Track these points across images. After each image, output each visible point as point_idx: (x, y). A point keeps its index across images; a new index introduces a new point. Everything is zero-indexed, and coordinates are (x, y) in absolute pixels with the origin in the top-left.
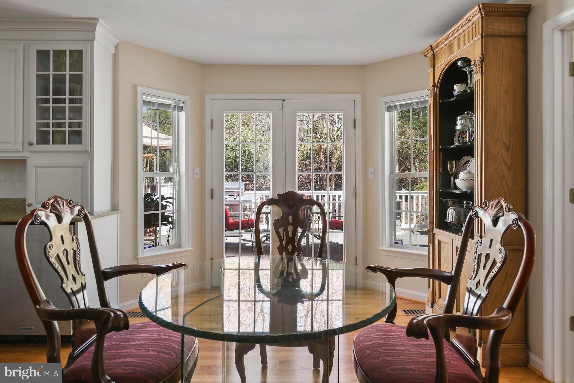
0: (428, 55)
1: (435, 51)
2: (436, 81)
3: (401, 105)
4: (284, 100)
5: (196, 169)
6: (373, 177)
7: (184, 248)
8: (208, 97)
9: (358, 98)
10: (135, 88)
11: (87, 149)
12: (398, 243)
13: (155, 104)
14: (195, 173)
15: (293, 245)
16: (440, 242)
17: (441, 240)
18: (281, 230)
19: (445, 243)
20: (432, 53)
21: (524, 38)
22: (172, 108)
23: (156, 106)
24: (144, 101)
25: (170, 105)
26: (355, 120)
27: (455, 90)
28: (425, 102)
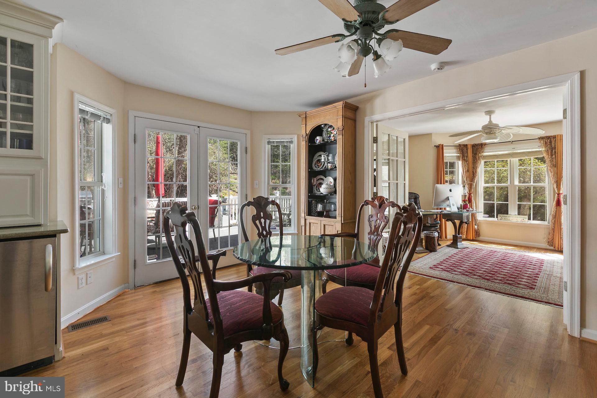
0: (302, 117)
1: (307, 116)
2: (308, 133)
3: (277, 141)
4: (199, 127)
5: (120, 179)
6: (258, 187)
7: (110, 254)
8: (132, 114)
9: (248, 132)
10: (72, 94)
11: (41, 156)
12: (273, 229)
13: (88, 113)
14: (120, 183)
15: (266, 231)
16: (310, 223)
17: (310, 222)
18: (257, 222)
19: (313, 223)
20: (305, 116)
21: (355, 121)
22: (102, 119)
23: (89, 115)
24: (80, 109)
25: (101, 116)
26: (246, 148)
27: (318, 139)
28: (291, 142)
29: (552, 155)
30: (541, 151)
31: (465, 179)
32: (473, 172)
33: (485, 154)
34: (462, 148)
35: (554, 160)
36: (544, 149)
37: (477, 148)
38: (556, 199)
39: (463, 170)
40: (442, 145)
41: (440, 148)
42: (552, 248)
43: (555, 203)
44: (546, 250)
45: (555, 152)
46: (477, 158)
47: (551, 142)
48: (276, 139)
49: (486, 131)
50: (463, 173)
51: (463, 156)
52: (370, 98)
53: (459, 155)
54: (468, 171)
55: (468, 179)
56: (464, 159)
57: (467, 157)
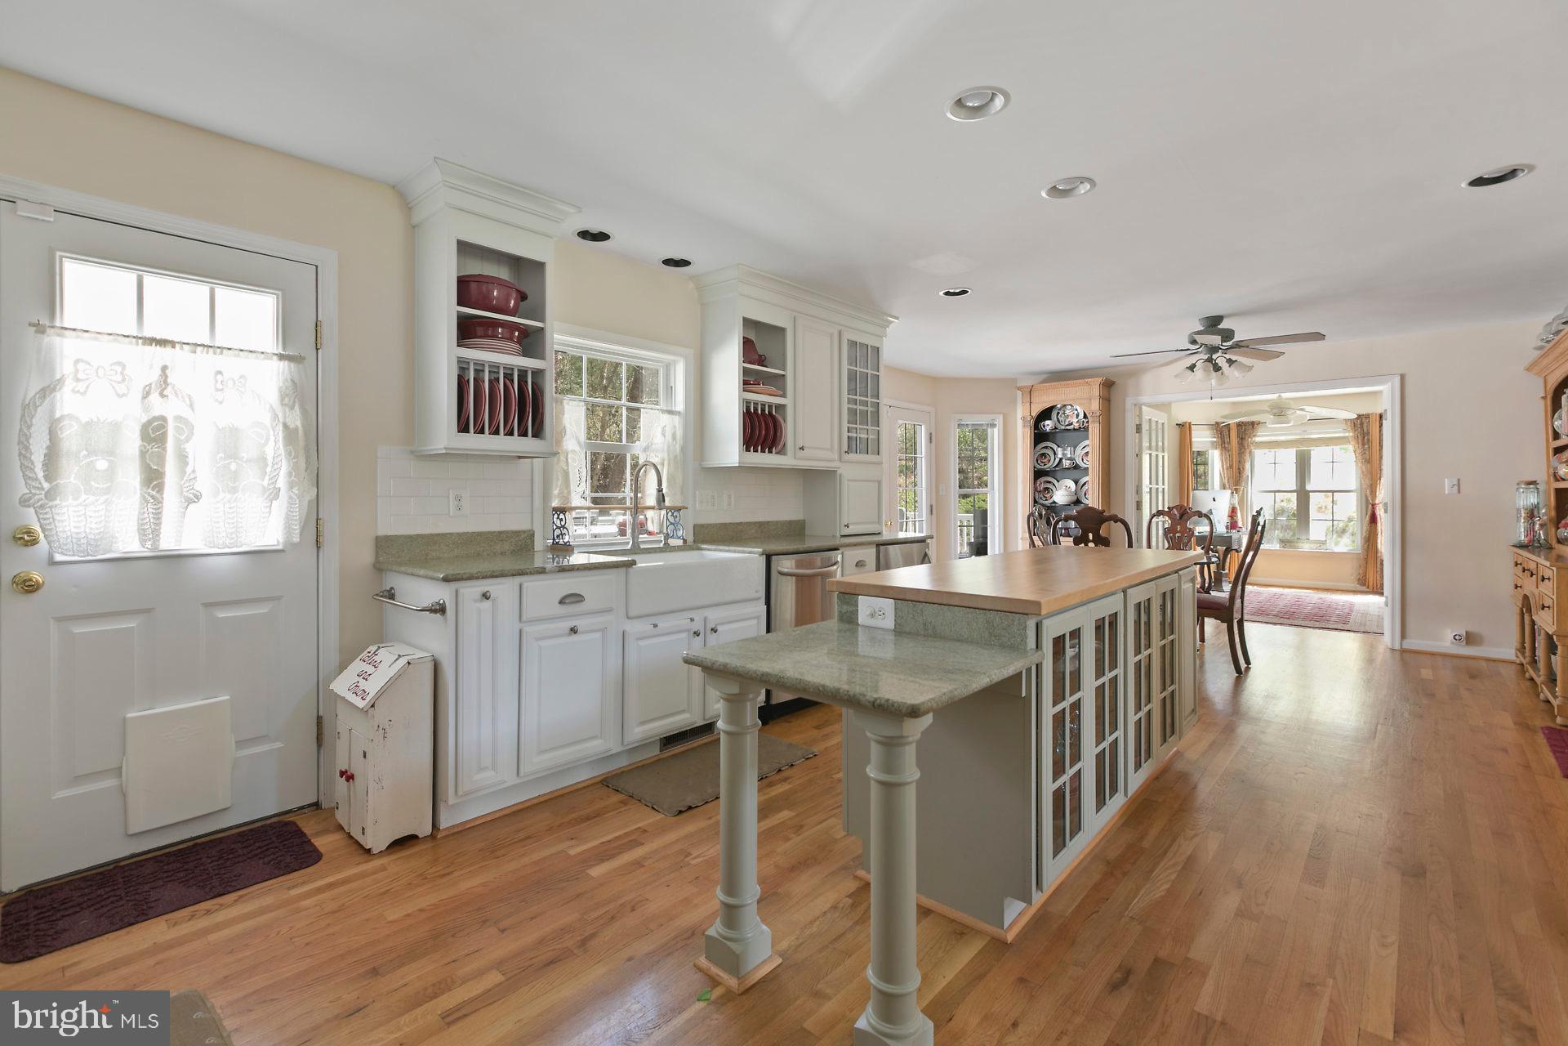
0: (1023, 390)
1: (1033, 390)
2: (1029, 416)
3: (972, 424)
9: (932, 410)
20: (1029, 390)
27: (1048, 425)
28: (993, 426)
29: (1363, 445)
30: (1347, 437)
31: (1226, 482)
32: (1239, 469)
33: (1257, 439)
34: (1221, 431)
35: (1367, 452)
36: (1351, 434)
37: (1246, 429)
38: (1369, 514)
39: (1223, 466)
40: (1190, 423)
41: (1184, 429)
42: (1364, 588)
43: (1368, 518)
44: (1355, 592)
45: (1368, 440)
46: (1246, 445)
47: (1362, 424)
48: (971, 420)
49: (1274, 411)
50: (1223, 469)
51: (1223, 442)
52: (1135, 372)
53: (1215, 440)
54: (1231, 467)
55: (1231, 480)
56: (1225, 448)
57: (1229, 443)
